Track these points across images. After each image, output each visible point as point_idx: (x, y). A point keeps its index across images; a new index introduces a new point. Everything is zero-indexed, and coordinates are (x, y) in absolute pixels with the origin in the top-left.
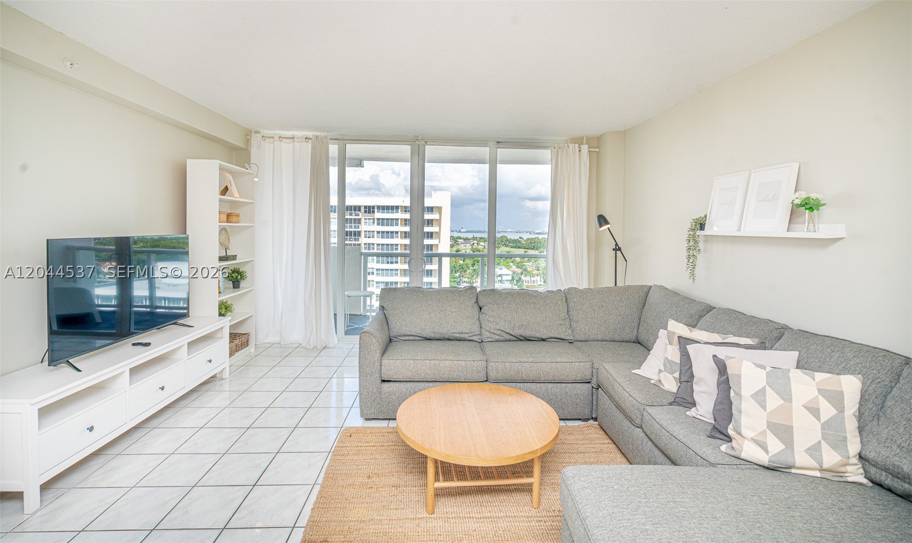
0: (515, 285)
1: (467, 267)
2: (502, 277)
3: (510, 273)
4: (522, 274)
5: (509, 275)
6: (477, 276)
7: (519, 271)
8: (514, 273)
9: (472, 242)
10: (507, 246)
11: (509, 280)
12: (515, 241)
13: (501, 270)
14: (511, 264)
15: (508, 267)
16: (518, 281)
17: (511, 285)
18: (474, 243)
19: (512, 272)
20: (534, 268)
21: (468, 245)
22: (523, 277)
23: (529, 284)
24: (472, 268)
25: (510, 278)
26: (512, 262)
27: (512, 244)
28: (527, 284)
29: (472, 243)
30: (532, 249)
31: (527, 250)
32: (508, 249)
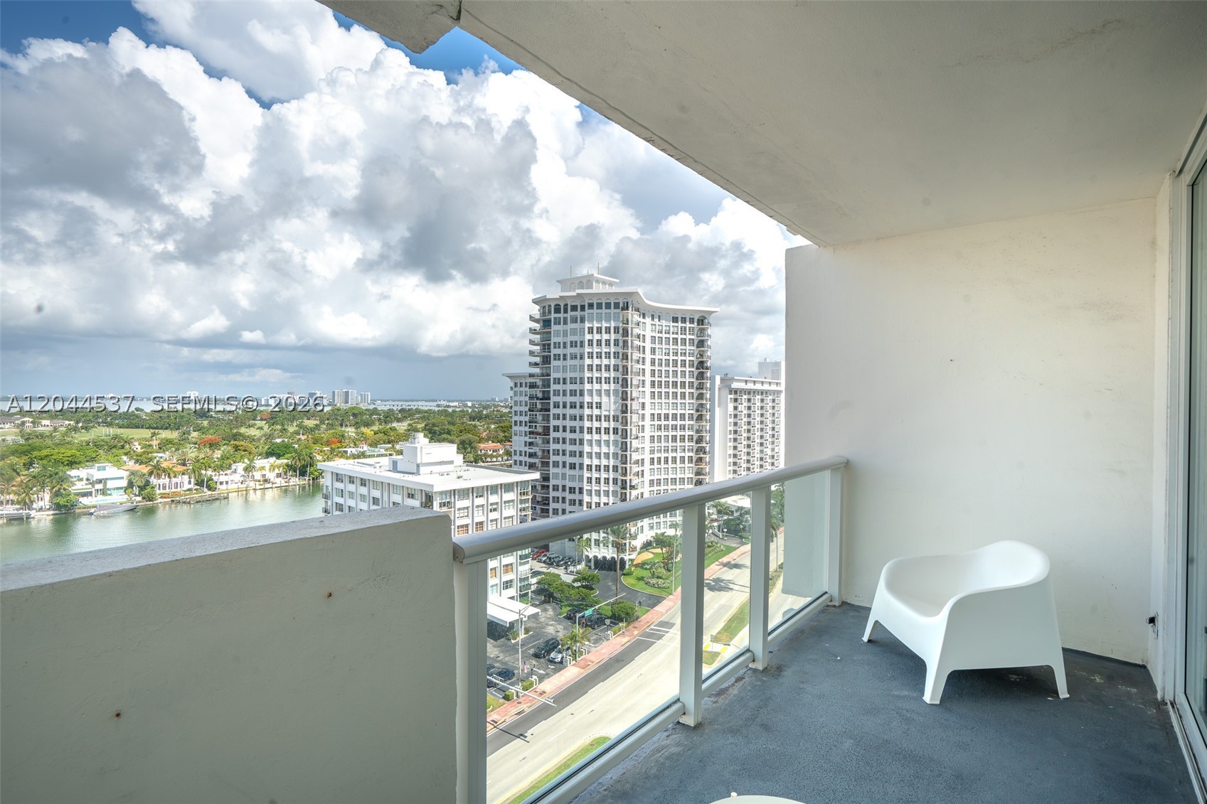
0: (136, 495)
1: (15, 470)
2: (105, 484)
3: (125, 474)
4: (151, 474)
5: (123, 478)
6: (43, 487)
7: (145, 469)
8: (133, 473)
9: (18, 419)
10: (109, 425)
11: (121, 488)
12: (127, 415)
13: (102, 472)
14: (125, 458)
15: (118, 464)
16: (142, 488)
17: (126, 496)
18: (23, 423)
19: (128, 473)
20: (175, 461)
21: (7, 426)
22: (153, 480)
23: (167, 491)
24: (26, 472)
25: (124, 483)
26: (126, 454)
27: (120, 422)
28: (162, 491)
29: (19, 422)
30: (166, 429)
31: (157, 431)
32: (112, 431)
